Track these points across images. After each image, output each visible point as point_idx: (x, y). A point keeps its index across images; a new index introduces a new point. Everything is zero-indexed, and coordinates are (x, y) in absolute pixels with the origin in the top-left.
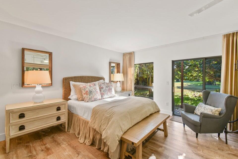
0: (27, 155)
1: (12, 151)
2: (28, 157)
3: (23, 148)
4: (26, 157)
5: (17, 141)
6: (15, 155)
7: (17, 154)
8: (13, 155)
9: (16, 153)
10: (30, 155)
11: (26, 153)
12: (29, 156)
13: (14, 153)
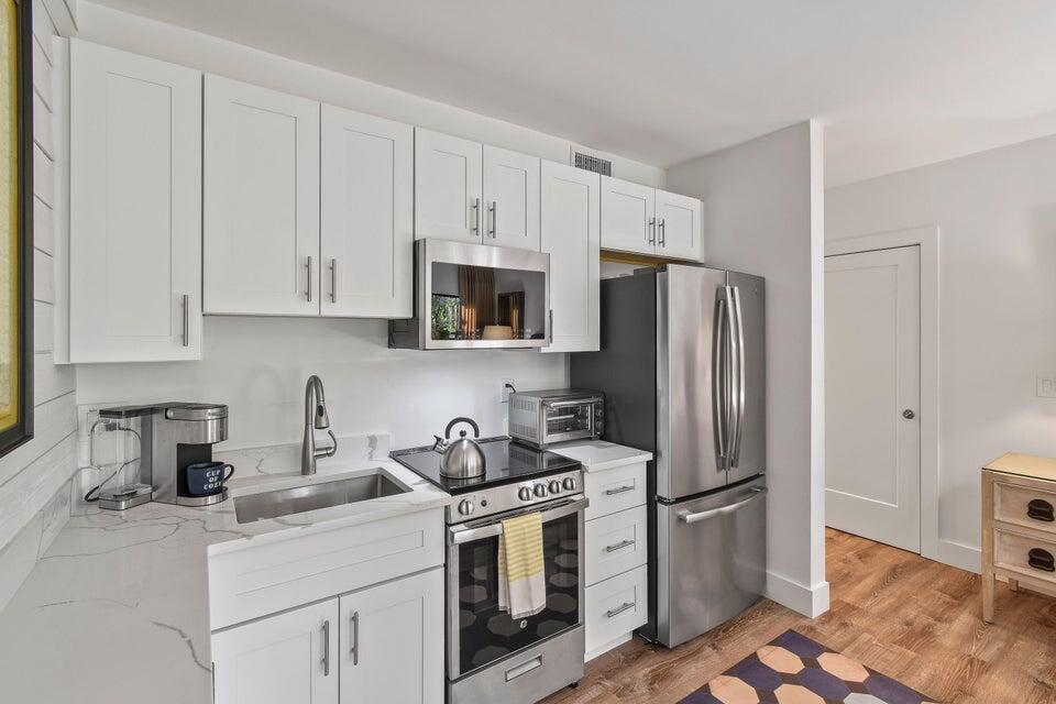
0: (1035, 674)
1: (1005, 627)
2: (1037, 681)
3: (1046, 647)
4: (1029, 676)
5: (1045, 611)
6: (1001, 644)
7: (1011, 647)
8: (997, 638)
9: (1009, 643)
10: (1048, 681)
11: (1041, 666)
12: (1043, 683)
13: (1004, 634)
